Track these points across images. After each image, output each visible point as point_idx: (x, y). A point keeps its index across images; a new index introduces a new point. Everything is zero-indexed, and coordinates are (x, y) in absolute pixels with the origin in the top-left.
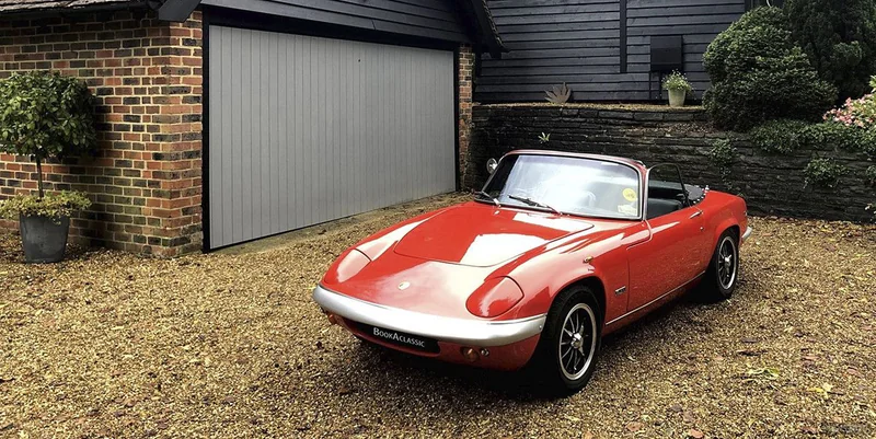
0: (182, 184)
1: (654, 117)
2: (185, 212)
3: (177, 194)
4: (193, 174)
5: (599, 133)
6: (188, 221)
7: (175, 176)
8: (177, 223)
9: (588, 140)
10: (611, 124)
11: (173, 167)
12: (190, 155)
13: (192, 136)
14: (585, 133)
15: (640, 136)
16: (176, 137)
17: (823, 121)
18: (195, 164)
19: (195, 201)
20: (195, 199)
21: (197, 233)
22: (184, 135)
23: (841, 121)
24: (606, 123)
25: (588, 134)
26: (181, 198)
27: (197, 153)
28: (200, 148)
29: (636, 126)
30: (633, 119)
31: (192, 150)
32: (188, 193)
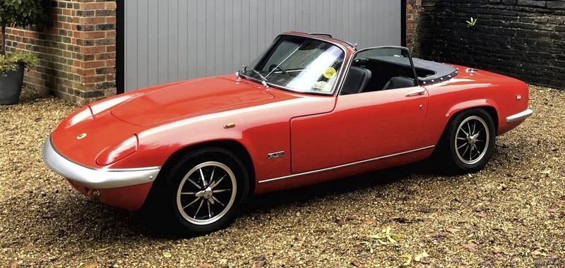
0: (96, 50)
2: (99, 71)
3: (91, 57)
4: (108, 42)
5: (514, 20)
6: (103, 79)
7: (88, 43)
8: (90, 80)
9: (504, 25)
11: (87, 36)
12: (104, 27)
13: (107, 13)
14: (503, 19)
15: (544, 23)
16: (89, 13)
18: (110, 35)
19: (110, 64)
20: (109, 62)
21: (110, 89)
22: (98, 12)
25: (506, 19)
26: (95, 60)
27: (111, 27)
28: (114, 22)
29: (548, 14)
30: (545, 7)
31: (106, 23)
32: (102, 57)
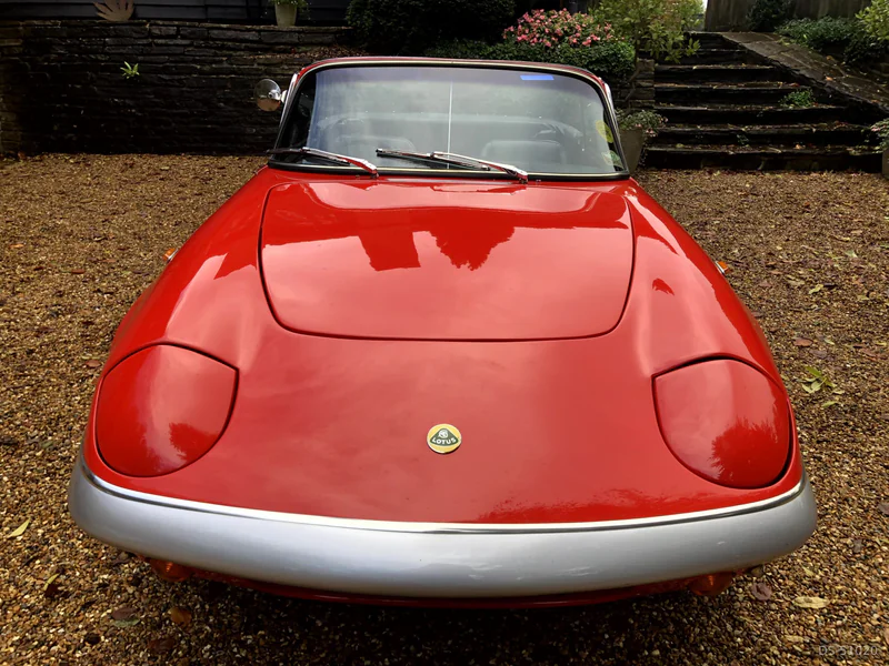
1: (287, 38)
5: (215, 62)
9: (201, 72)
10: (229, 49)
14: (195, 62)
17: (502, 41)
23: (524, 40)
24: (223, 47)
25: (202, 63)
29: (265, 51)
30: (259, 42)
